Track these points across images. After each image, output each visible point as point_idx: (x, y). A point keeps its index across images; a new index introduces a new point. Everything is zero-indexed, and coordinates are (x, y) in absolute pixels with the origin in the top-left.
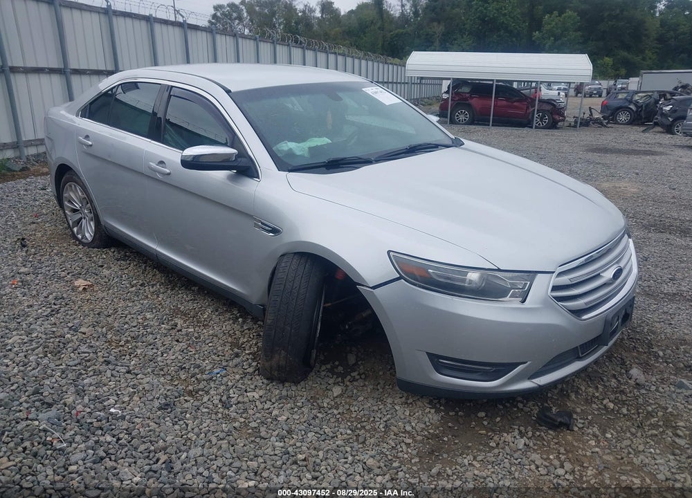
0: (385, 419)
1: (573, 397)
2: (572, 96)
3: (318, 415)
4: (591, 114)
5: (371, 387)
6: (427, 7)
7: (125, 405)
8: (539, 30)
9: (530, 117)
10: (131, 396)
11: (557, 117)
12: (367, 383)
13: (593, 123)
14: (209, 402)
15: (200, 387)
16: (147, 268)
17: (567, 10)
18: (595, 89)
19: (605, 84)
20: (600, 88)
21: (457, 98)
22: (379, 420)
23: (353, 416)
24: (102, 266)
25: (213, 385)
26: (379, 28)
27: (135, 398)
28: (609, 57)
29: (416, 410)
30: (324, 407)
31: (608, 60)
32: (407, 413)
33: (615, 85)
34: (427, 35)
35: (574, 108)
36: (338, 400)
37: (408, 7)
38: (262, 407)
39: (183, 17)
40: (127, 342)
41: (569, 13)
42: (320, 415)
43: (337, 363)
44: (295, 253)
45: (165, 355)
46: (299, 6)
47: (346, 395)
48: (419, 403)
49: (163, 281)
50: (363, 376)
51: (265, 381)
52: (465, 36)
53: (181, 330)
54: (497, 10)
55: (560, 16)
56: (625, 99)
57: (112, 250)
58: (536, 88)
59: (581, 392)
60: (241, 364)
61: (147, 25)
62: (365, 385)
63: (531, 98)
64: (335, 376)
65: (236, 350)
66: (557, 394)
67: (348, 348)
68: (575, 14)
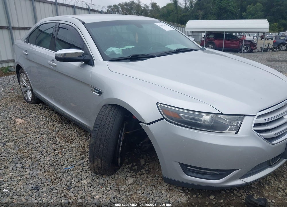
0: (155, 199)
1: (267, 187)
2: (259, 40)
3: (117, 195)
4: (269, 46)
5: (151, 178)
6: (196, 3)
7: (13, 187)
8: (245, 12)
9: (241, 48)
10: (18, 181)
11: (253, 47)
12: (149, 176)
13: (270, 50)
14: (59, 187)
15: (58, 176)
16: (53, 113)
17: (258, 3)
18: (270, 37)
19: (274, 34)
20: (272, 36)
21: (208, 40)
22: (151, 200)
23: (138, 196)
24: (32, 112)
25: (65, 176)
26: (176, 13)
27: (20, 183)
28: (276, 23)
29: (174, 194)
30: (122, 191)
31: (276, 24)
32: (168, 196)
33: (279, 35)
34: (196, 15)
35: (261, 44)
36: (130, 187)
37: (188, 4)
38: (87, 189)
39: (88, 6)
40: (29, 150)
41: (258, 4)
42: (118, 196)
43: (134, 164)
44: (110, 105)
45: (46, 158)
46: (142, 5)
47: (135, 184)
48: (176, 189)
49: (59, 119)
50: (147, 172)
51: (93, 174)
52: (212, 15)
53: (58, 144)
54: (226, 4)
55: (254, 5)
56: (284, 39)
57: (40, 105)
58: (243, 35)
59: (271, 184)
60: (83, 164)
61: (73, 10)
62: (148, 177)
63: (241, 39)
64: (132, 172)
65: (83, 156)
66: (257, 185)
67: (142, 156)
68: (261, 4)
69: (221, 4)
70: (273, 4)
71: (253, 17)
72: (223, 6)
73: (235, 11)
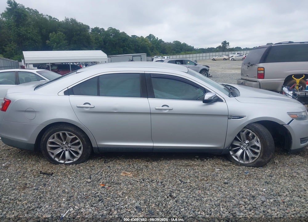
41: (59, 33)
54: (25, 31)
55: (56, 34)
68: (63, 33)
69: (19, 30)
70: (72, 33)
71: (58, 45)
72: (22, 33)
73: (37, 39)
